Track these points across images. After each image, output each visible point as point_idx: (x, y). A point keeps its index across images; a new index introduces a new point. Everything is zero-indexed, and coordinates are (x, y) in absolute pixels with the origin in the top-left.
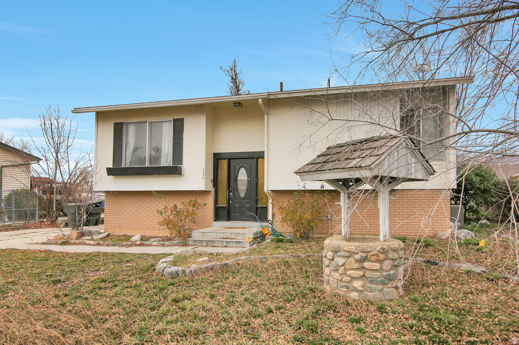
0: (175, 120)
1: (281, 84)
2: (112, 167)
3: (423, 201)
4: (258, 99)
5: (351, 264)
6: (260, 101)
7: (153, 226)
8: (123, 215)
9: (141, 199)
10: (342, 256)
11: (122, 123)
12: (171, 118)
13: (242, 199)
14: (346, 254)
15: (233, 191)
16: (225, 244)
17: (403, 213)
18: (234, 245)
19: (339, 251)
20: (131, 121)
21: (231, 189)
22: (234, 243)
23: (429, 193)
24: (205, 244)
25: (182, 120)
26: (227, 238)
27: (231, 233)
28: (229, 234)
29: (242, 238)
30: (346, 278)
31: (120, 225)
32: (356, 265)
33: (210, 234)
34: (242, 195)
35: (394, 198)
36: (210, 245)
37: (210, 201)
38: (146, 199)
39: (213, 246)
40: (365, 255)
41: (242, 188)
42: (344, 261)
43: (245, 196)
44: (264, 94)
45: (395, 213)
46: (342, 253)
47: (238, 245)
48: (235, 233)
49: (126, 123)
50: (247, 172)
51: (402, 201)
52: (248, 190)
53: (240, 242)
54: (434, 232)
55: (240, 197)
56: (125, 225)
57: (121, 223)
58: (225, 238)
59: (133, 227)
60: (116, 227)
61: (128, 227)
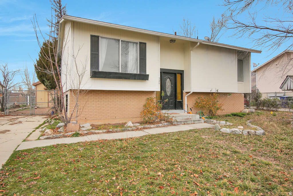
0: (140, 43)
4: (198, 42)
7: (115, 116)
8: (88, 109)
9: (105, 96)
11: (98, 37)
12: (138, 41)
16: (193, 122)
20: (106, 36)
22: (197, 121)
24: (183, 123)
25: (145, 44)
27: (189, 116)
28: (189, 117)
29: (194, 118)
31: (86, 117)
33: (179, 117)
35: (229, 97)
38: (108, 96)
41: (168, 90)
43: (170, 95)
44: (202, 41)
47: (199, 122)
48: (191, 116)
51: (232, 98)
52: (172, 92)
55: (167, 95)
56: (90, 117)
57: (87, 115)
58: (187, 119)
59: (98, 118)
60: (82, 119)
61: (94, 118)
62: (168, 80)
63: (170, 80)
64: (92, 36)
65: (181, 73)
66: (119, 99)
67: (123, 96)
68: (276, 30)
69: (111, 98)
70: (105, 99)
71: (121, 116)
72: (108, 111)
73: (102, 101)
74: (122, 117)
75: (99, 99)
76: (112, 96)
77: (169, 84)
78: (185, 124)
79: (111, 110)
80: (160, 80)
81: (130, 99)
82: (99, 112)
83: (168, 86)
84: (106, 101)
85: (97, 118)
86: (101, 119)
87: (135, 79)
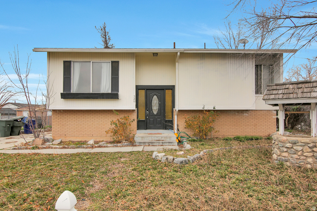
0: (112, 62)
1: (174, 43)
2: (63, 92)
3: (263, 116)
4: (177, 52)
5: (306, 149)
6: (179, 53)
7: (93, 134)
8: (68, 127)
9: (83, 115)
10: (300, 146)
11: (70, 62)
12: (110, 60)
13: (155, 115)
14: (303, 144)
15: (149, 110)
16: (161, 144)
17: (252, 123)
18: (167, 144)
19: (298, 143)
20: (78, 60)
21: (147, 109)
23: (265, 112)
24: (147, 144)
25: (118, 62)
26: (160, 140)
27: (162, 137)
28: (158, 138)
29: (169, 140)
30: (302, 157)
31: (65, 134)
32: (310, 150)
33: (147, 138)
34: (155, 113)
35: (247, 115)
36: (151, 145)
37: (134, 116)
39: (153, 146)
40: (314, 144)
41: (155, 108)
42: (302, 148)
43: (157, 113)
44: (182, 50)
45: (248, 123)
46: (300, 144)
47: (170, 144)
48: (164, 137)
49: (73, 62)
50: (158, 98)
51: (252, 116)
52: (160, 110)
53: (171, 142)
54: (268, 133)
55: (154, 114)
56: (69, 134)
57: (66, 132)
58: (158, 140)
59: (77, 135)
60: (62, 135)
61: (72, 135)
62: (155, 97)
63: (158, 97)
64: (65, 62)
65: (172, 88)
66: (96, 118)
67: (100, 115)
68: (305, 17)
69: (89, 117)
70: (82, 118)
71: (98, 134)
72: (86, 129)
73: (80, 119)
74: (100, 135)
75: (77, 118)
76: (89, 115)
77: (156, 102)
78: (149, 145)
79: (89, 128)
80: (135, 97)
81: (108, 118)
82: (77, 129)
83: (154, 104)
84: (84, 119)
85: (75, 135)
86: (78, 136)
87: (103, 98)
